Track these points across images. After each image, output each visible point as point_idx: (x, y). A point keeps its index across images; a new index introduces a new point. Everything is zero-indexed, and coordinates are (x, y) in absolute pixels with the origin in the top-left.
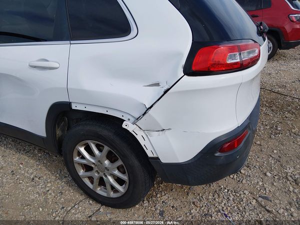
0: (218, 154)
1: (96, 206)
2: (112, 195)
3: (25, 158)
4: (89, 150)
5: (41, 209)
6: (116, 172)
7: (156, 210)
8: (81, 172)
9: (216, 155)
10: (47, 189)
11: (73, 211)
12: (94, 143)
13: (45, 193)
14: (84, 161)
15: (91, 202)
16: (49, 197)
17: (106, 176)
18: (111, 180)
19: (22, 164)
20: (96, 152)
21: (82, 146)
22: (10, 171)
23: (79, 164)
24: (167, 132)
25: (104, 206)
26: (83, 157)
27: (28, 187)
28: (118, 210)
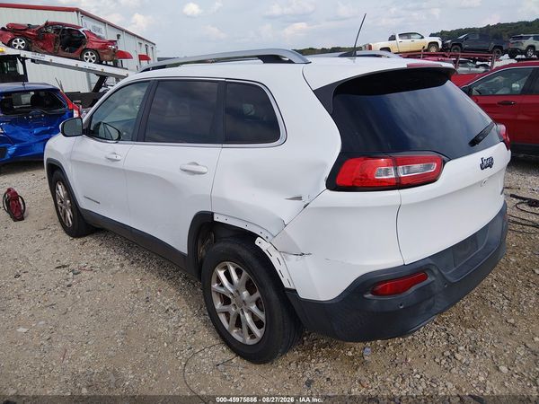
0: (369, 296)
1: (229, 355)
2: (249, 341)
3: (166, 285)
4: (228, 275)
5: (166, 344)
6: (254, 308)
7: (303, 377)
8: (218, 305)
9: (366, 296)
10: (180, 324)
11: (201, 355)
12: (233, 266)
13: (176, 328)
14: (222, 290)
15: (225, 349)
16: (179, 333)
17: (243, 313)
18: (248, 318)
19: (160, 291)
20: (235, 277)
21: (221, 269)
22: (145, 298)
23: (217, 293)
24: (307, 257)
25: (239, 358)
26: (222, 286)
27: (159, 318)
28: (254, 366)
